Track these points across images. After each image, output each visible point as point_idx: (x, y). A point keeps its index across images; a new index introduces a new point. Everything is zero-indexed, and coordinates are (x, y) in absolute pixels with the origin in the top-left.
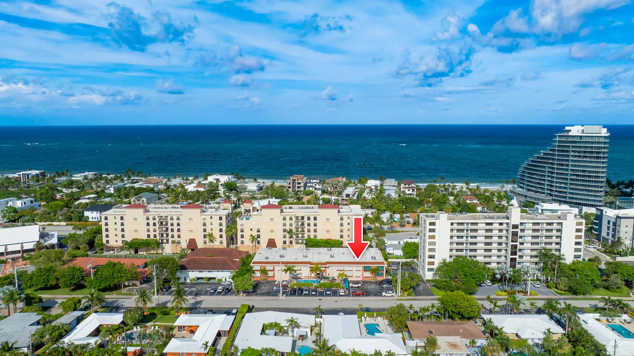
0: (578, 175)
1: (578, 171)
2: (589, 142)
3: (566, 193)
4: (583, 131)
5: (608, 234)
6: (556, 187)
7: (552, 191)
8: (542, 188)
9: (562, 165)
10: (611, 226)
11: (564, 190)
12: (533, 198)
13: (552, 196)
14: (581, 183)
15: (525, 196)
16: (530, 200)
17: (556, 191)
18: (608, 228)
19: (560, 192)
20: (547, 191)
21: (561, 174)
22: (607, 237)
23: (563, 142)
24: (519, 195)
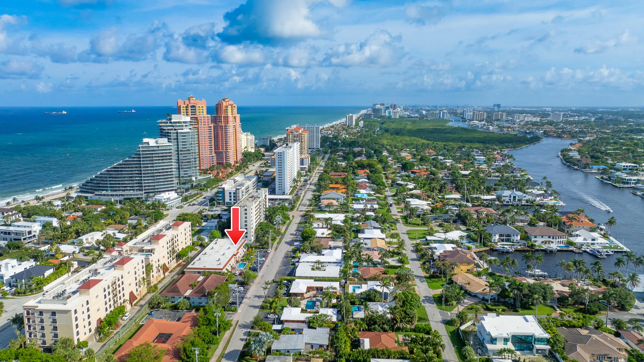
0: (160, 173)
1: (159, 169)
2: (164, 150)
3: (154, 186)
4: (157, 142)
5: (230, 200)
6: (145, 183)
7: (142, 186)
8: (130, 187)
9: (147, 167)
10: (232, 195)
11: (152, 184)
12: (131, 195)
13: (142, 190)
14: (162, 177)
15: (122, 195)
16: (130, 197)
17: (145, 186)
18: (230, 196)
19: (149, 186)
20: (136, 188)
21: (148, 173)
22: (230, 201)
23: (146, 151)
24: (112, 195)
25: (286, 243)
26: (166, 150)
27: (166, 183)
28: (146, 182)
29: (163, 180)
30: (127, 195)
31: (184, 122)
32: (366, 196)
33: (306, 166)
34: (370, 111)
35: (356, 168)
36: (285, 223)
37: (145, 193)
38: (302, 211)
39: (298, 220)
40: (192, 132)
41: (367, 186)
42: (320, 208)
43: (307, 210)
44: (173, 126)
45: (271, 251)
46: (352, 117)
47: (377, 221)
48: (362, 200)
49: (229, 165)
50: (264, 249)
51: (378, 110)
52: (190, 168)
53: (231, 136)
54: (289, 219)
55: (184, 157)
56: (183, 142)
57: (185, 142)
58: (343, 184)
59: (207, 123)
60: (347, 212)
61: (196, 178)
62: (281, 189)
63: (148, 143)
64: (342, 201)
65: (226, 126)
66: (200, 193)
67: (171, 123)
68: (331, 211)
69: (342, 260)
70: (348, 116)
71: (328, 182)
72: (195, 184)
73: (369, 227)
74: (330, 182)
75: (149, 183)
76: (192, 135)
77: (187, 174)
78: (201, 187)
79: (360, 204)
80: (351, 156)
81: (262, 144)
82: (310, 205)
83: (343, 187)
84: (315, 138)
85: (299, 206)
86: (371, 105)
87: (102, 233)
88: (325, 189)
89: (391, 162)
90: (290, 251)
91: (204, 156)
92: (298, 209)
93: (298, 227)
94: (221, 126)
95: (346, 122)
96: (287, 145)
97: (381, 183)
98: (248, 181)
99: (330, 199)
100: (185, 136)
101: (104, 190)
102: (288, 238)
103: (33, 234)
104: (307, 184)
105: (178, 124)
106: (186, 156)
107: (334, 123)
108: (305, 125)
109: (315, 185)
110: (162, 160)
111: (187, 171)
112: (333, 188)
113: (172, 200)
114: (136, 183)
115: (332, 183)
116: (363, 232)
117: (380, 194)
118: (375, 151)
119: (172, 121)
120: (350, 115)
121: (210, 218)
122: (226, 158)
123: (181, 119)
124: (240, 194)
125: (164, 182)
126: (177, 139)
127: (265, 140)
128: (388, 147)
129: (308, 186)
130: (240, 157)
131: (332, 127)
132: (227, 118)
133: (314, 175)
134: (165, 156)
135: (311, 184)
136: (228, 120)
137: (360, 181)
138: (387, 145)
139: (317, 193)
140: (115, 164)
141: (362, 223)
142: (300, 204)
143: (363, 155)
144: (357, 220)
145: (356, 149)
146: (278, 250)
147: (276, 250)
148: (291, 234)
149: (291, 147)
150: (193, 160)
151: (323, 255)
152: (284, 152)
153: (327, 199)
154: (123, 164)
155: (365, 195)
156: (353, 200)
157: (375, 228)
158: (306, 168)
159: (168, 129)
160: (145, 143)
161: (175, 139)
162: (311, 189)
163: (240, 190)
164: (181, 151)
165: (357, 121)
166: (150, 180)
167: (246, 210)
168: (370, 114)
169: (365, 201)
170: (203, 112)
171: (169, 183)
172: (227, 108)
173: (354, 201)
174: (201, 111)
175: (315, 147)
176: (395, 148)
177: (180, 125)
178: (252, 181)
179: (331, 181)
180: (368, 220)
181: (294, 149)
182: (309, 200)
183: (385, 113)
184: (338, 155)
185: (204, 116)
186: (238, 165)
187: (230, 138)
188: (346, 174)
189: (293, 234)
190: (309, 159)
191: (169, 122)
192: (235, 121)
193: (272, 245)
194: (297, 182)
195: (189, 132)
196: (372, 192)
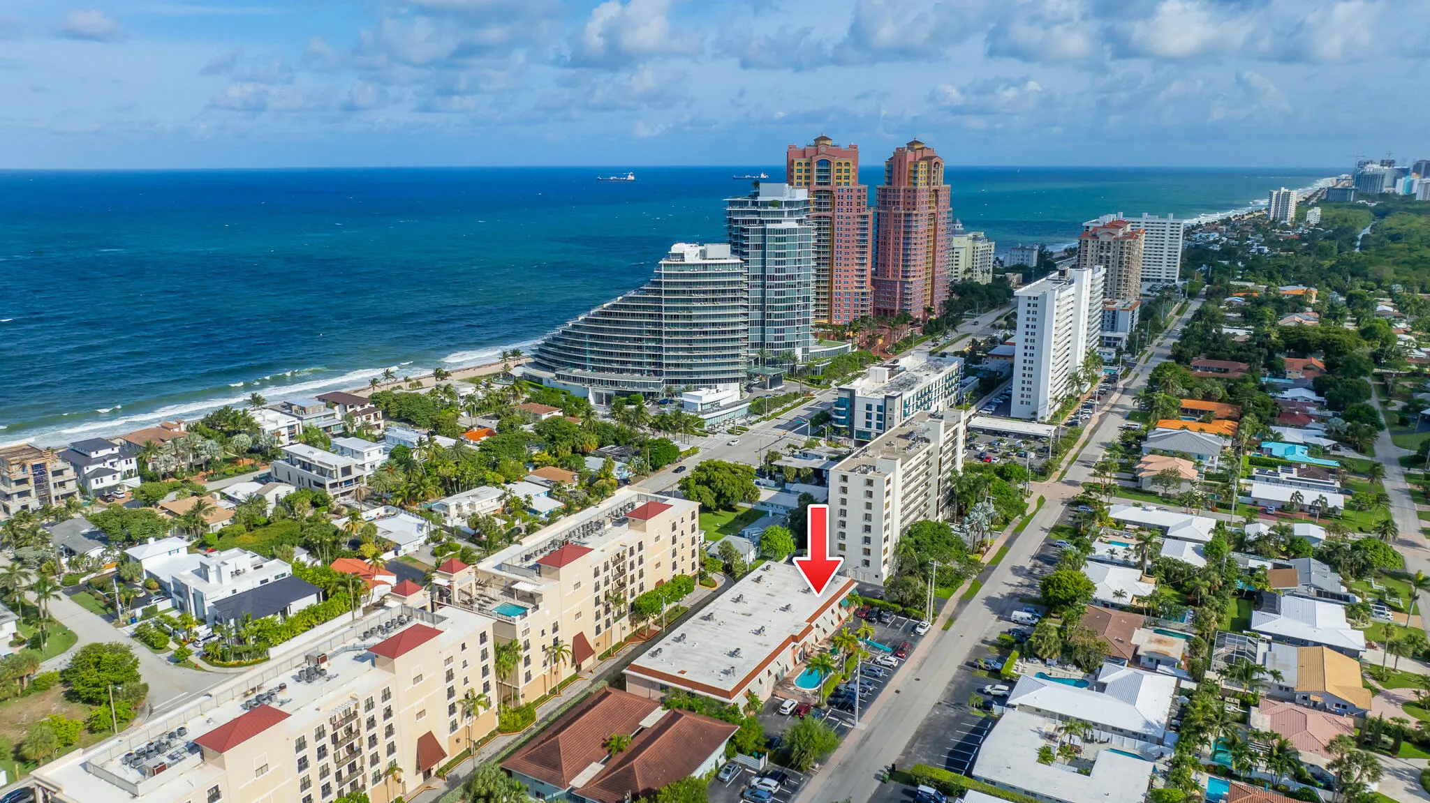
0: (706, 333)
2: (719, 275)
3: (690, 366)
4: (703, 254)
5: (868, 425)
6: (668, 357)
7: (661, 365)
8: (634, 363)
9: (677, 317)
10: (874, 412)
11: (684, 361)
12: (633, 384)
13: (660, 374)
14: (712, 345)
15: (612, 383)
16: (629, 389)
17: (668, 365)
18: (868, 416)
19: (678, 365)
20: (648, 368)
21: (677, 333)
22: (868, 430)
23: (676, 276)
24: (591, 381)
25: (991, 602)
26: (724, 275)
27: (719, 360)
28: (671, 353)
29: (712, 353)
30: (624, 383)
31: (789, 204)
32: (1300, 455)
33: (1123, 335)
34: (1346, 181)
35: (1280, 351)
36: (1007, 521)
37: (667, 381)
38: (1072, 483)
39: (1053, 514)
40: (801, 230)
41: (1310, 417)
42: (1135, 479)
43: (1092, 480)
44: (758, 213)
45: (930, 629)
46: (1287, 197)
47: (1335, 567)
48: (1288, 466)
49: (905, 318)
50: (908, 616)
51: (1374, 178)
52: (792, 323)
53: (919, 241)
54: (1021, 509)
55: (776, 293)
56: (777, 255)
57: (784, 255)
58: (1229, 402)
59: (855, 207)
60: (1226, 507)
61: (805, 351)
62: (1028, 403)
63: (682, 256)
64: (1215, 464)
65: (909, 215)
66: (806, 393)
67: (755, 204)
68: (1169, 497)
69: (1169, 726)
70: (1275, 193)
71: (1180, 390)
72: (799, 366)
73: (1301, 588)
74: (1186, 392)
75: (677, 357)
76: (801, 238)
77: (782, 338)
78: (812, 376)
79: (1278, 482)
80: (1269, 310)
81: (1016, 262)
82: (1103, 468)
83: (1227, 410)
84: (1165, 253)
85: (1071, 463)
86: (1352, 165)
87: (500, 492)
88: (1167, 416)
89: (1407, 337)
90: (990, 639)
91: (842, 291)
92: (1064, 472)
93: (1049, 543)
94: (896, 215)
95: (1268, 210)
96: (1063, 273)
97: (1362, 412)
98: (932, 373)
99: (1173, 454)
100: (784, 239)
101: (577, 366)
102: (1002, 583)
103: (356, 473)
104: (1115, 389)
105: (770, 209)
106: (783, 293)
107: (1231, 214)
108: (1141, 216)
109: (1137, 398)
110: (714, 300)
111: (782, 331)
112: (1194, 412)
113: (723, 408)
114: (649, 356)
115: (1191, 397)
116: (1274, 608)
117: (1355, 448)
118: (1351, 299)
119: (760, 199)
120: (1283, 190)
121: (791, 477)
122: (902, 299)
123: (781, 195)
124: (897, 413)
125: (715, 357)
126: (763, 247)
127: (1026, 253)
128: (1398, 288)
129: (1116, 396)
130: (942, 295)
131: (1226, 222)
132: (912, 193)
133: (1141, 363)
134: (723, 292)
135: (1125, 391)
136: (915, 197)
137: (1289, 394)
138: (1395, 282)
139: (1138, 425)
140: (605, 306)
141: (1276, 566)
142: (1077, 455)
143: (1309, 309)
144: (1257, 547)
145: (1290, 290)
146: (953, 628)
147: (945, 629)
148: (1016, 571)
149: (1071, 282)
150: (801, 303)
151: (1102, 687)
152: (1044, 296)
153: (1165, 453)
154: (621, 307)
155: (1299, 449)
156: (1252, 462)
157: (1323, 595)
158: (1119, 339)
159: (744, 222)
160: (675, 255)
161: (757, 247)
162: (1123, 407)
163: (898, 401)
164: (772, 278)
165: (1304, 205)
166: (682, 349)
167: (870, 482)
168: (1345, 190)
169: (1295, 475)
170: (847, 178)
171: (727, 360)
172: (916, 166)
173: (1255, 471)
174: (843, 174)
175: (1163, 276)
176: (1422, 291)
177: (776, 209)
178: (942, 374)
179: (1191, 390)
180: (1298, 554)
181: (1080, 289)
182: (1110, 447)
183: (1394, 185)
184: (1229, 304)
185: (851, 187)
186: (934, 317)
187: (918, 247)
188: (1244, 366)
189: (1022, 568)
190: (1137, 315)
191: (750, 200)
192: (937, 203)
193: (941, 602)
194: (1079, 384)
195: (794, 231)
196: (1326, 443)
